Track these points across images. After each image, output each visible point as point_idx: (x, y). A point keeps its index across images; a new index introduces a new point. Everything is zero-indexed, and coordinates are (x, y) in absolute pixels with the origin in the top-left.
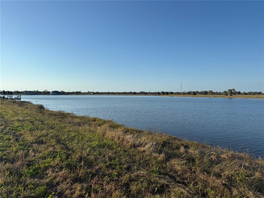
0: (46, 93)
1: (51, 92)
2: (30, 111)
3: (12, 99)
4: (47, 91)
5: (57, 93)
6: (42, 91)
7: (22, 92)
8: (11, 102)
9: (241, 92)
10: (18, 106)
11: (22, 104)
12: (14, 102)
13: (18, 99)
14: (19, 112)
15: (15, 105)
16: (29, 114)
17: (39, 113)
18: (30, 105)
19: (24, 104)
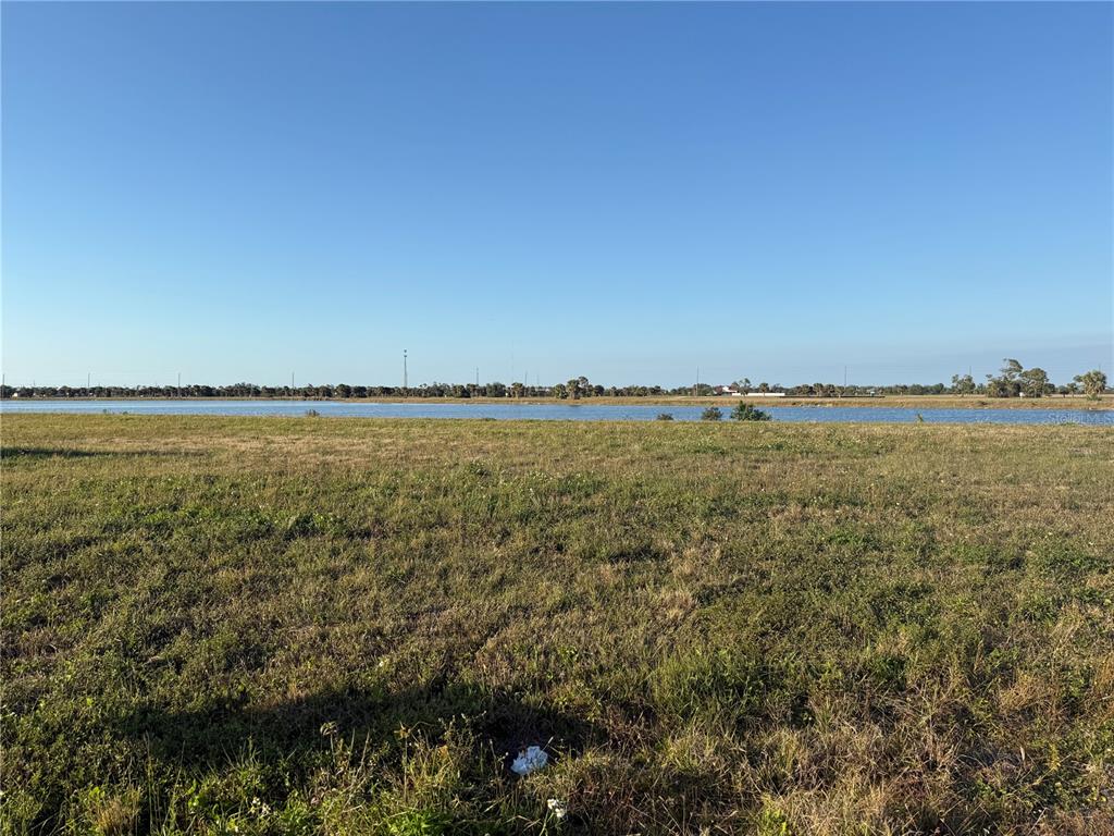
9: (605, 388)
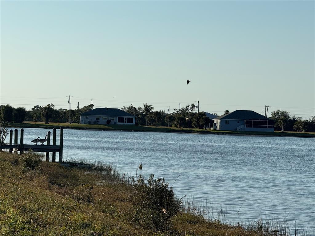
0: (190, 122)
1: (216, 116)
2: (101, 214)
3: (22, 147)
4: (196, 111)
5: (249, 124)
6: (172, 112)
7: (71, 111)
8: (16, 163)
10: (46, 184)
11: (66, 177)
12: (31, 164)
13: (47, 149)
14: (51, 215)
15: (32, 179)
16: (98, 227)
17: (148, 226)
18: (106, 186)
19: (76, 178)
